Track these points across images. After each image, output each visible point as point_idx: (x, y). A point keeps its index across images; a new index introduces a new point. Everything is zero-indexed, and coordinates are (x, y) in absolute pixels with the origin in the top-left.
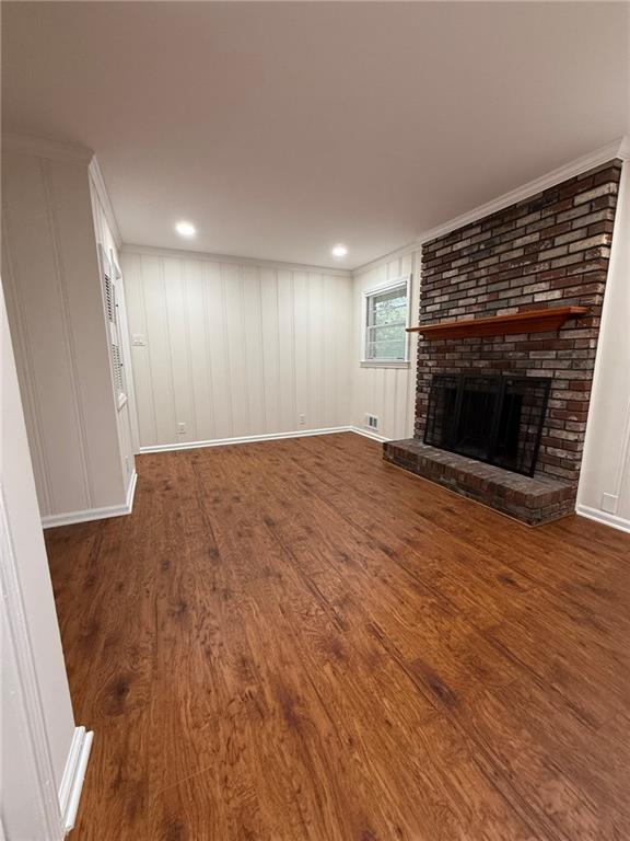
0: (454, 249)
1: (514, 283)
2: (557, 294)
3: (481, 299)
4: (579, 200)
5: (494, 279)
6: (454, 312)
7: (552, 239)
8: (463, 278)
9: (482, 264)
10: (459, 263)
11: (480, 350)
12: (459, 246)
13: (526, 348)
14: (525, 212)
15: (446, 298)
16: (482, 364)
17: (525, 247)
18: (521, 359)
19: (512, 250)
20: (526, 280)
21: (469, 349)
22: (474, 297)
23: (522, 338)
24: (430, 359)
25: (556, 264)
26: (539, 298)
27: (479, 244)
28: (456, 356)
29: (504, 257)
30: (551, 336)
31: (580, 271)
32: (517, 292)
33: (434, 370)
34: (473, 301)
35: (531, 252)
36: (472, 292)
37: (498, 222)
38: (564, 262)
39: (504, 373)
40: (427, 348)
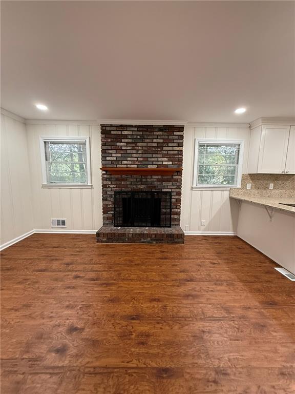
0: (123, 133)
1: (154, 156)
2: (171, 163)
3: (139, 159)
4: (175, 133)
5: (145, 152)
6: (125, 162)
7: (168, 143)
8: (129, 148)
9: (139, 144)
10: (127, 140)
11: (141, 180)
12: (126, 133)
13: (162, 181)
14: (157, 130)
15: (120, 155)
16: (142, 187)
17: (158, 143)
18: (160, 185)
19: (152, 142)
20: (159, 156)
21: (135, 180)
22: (136, 157)
23: (160, 177)
24: (111, 184)
25: (169, 152)
26: (165, 163)
27: (137, 135)
28: (128, 183)
29: (149, 144)
30: (169, 177)
31: (177, 157)
32: (156, 159)
33: (114, 189)
34: (136, 159)
35: (160, 146)
36: (135, 155)
37: (145, 129)
38: (172, 152)
39: (153, 190)
40: (108, 178)
